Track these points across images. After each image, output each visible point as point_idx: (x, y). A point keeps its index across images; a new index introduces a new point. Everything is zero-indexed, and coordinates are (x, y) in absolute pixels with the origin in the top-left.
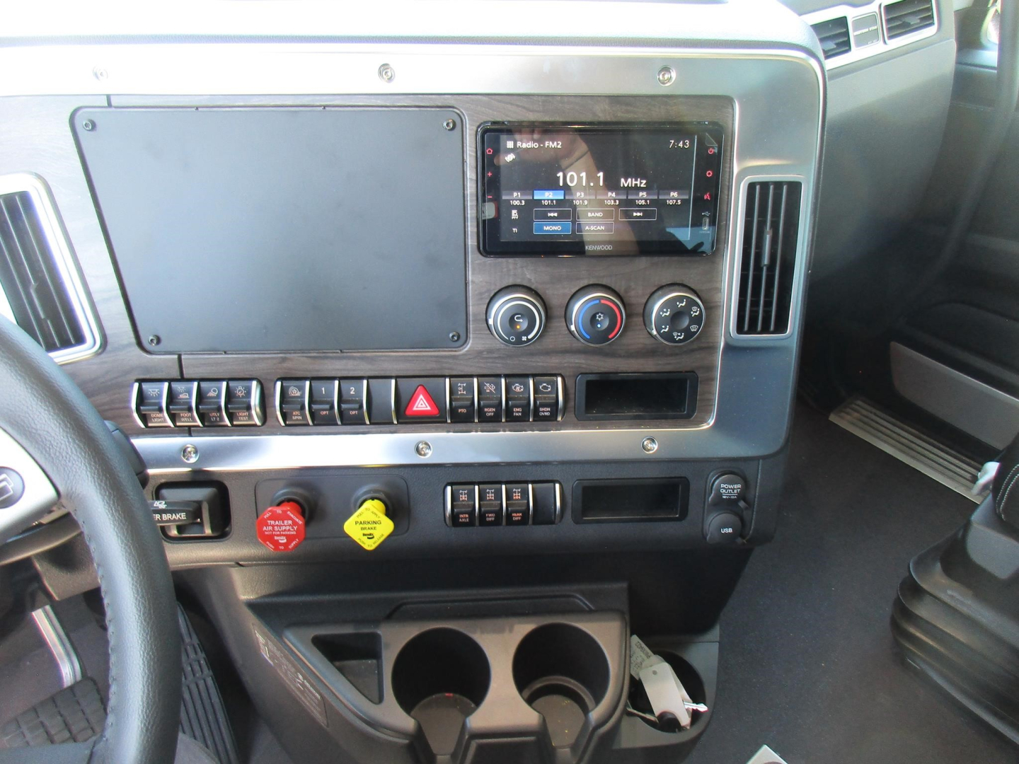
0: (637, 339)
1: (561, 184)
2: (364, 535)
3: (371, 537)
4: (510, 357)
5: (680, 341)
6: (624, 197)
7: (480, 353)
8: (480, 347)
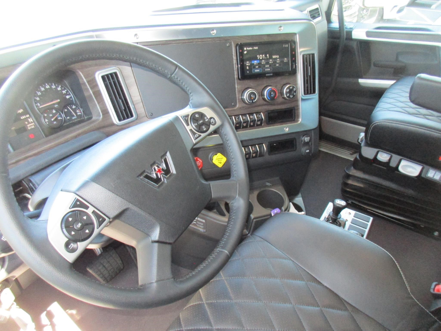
0: (280, 100)
1: (258, 58)
2: (219, 163)
3: (221, 163)
4: (249, 108)
5: (292, 98)
6: (274, 61)
7: (240, 108)
8: (240, 106)
